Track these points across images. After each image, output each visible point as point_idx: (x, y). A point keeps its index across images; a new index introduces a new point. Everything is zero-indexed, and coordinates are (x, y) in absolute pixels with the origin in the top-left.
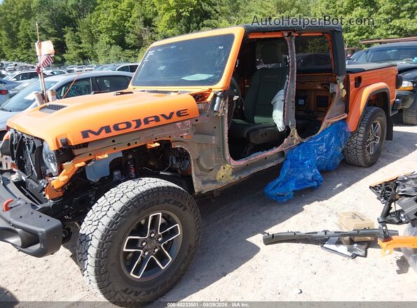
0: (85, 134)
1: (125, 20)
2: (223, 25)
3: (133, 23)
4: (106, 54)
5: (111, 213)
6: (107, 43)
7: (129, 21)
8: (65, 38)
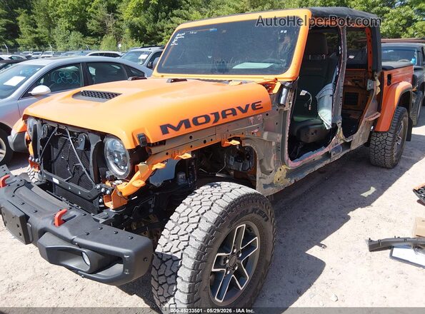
0: (164, 129)
1: (86, 5)
2: (193, 16)
3: (96, 9)
4: (65, 40)
5: (205, 226)
6: (66, 29)
7: (91, 5)
8: (18, 21)
